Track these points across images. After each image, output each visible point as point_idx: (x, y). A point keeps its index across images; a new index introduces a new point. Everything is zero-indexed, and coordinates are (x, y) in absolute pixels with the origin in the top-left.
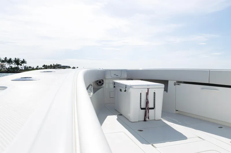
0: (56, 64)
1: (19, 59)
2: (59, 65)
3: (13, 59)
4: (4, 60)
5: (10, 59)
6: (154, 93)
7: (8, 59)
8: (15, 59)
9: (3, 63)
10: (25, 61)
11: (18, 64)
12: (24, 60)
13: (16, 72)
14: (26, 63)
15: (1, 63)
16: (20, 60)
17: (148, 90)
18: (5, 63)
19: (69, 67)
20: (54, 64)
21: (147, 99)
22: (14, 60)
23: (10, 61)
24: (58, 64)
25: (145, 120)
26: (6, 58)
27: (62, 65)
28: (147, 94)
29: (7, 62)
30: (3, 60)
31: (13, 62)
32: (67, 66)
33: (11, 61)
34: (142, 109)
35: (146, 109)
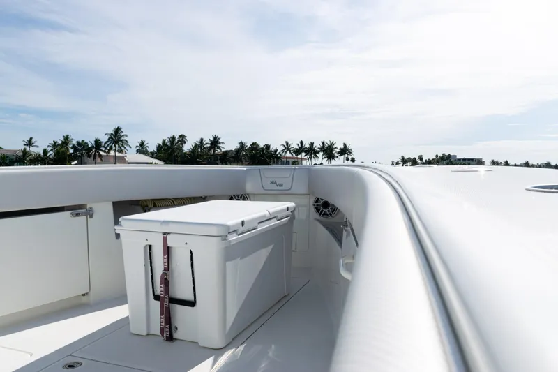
1: (334, 143)
2: (450, 156)
3: (318, 145)
4: (297, 147)
5: (312, 146)
6: (191, 251)
7: (306, 144)
8: (323, 143)
10: (347, 150)
11: (331, 157)
12: (345, 145)
14: (350, 153)
16: (334, 147)
18: (301, 156)
19: (480, 162)
21: (165, 268)
22: (320, 147)
23: (310, 150)
24: (447, 154)
26: (302, 143)
27: (458, 158)
29: (305, 152)
30: (296, 149)
31: (319, 153)
32: (472, 160)
33: (314, 150)
34: (156, 297)
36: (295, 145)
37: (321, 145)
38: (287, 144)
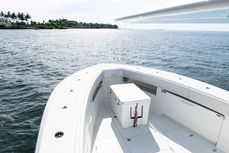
0: (62, 19)
1: (23, 13)
2: (65, 20)
3: (16, 14)
5: (14, 14)
6: (142, 106)
7: (11, 13)
9: (6, 18)
10: (29, 16)
11: (22, 19)
12: (28, 14)
13: (21, 28)
14: (30, 18)
15: (5, 18)
16: (23, 15)
17: (137, 105)
18: (9, 18)
20: (60, 19)
21: (136, 111)
23: (13, 16)
25: (134, 126)
26: (9, 12)
27: (68, 20)
28: (136, 107)
29: (11, 16)
30: (7, 15)
31: (17, 17)
33: (15, 16)
34: (132, 118)
35: (135, 118)
36: (6, 13)
37: (18, 14)
38: (2, 12)
